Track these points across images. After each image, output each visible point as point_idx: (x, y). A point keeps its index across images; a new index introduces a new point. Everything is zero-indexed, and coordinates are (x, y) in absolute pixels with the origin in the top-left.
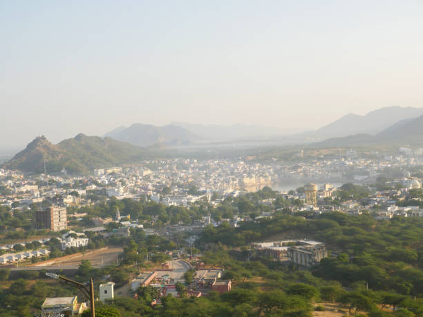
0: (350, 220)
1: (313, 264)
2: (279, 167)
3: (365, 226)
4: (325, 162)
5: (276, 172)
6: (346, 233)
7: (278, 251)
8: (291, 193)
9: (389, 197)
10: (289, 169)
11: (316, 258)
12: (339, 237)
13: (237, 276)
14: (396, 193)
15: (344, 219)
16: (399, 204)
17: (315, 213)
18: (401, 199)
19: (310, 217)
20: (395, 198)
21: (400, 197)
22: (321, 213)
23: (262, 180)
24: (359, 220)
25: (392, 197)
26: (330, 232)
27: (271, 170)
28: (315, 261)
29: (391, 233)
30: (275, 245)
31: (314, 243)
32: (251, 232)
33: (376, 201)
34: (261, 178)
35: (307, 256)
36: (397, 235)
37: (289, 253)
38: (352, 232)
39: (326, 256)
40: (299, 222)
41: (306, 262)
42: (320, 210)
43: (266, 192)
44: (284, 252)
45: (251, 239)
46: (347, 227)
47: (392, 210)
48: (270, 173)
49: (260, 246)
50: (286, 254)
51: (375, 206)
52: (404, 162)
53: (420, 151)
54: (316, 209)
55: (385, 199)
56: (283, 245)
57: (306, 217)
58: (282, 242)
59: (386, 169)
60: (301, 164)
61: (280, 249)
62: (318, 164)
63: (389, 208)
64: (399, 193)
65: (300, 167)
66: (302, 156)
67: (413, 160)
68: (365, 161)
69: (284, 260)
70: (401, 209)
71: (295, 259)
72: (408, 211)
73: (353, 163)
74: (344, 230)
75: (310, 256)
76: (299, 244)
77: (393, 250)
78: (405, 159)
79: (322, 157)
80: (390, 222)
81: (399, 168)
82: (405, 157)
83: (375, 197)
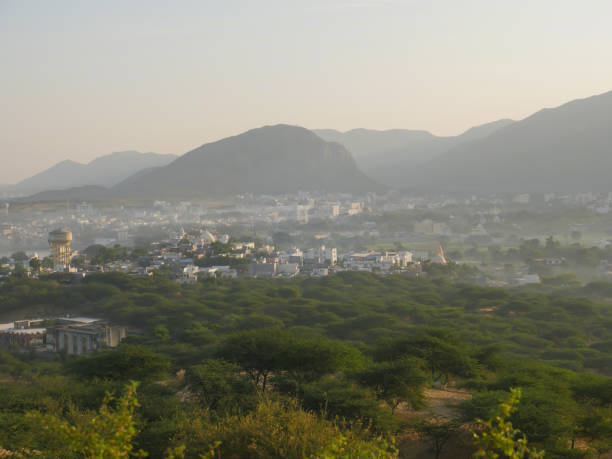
0: (139, 285)
1: (101, 351)
3: (163, 290)
4: (45, 220)
6: (139, 302)
7: (27, 335)
8: (3, 260)
9: (180, 254)
11: (106, 340)
12: (130, 309)
14: (191, 247)
15: (126, 282)
16: (198, 263)
17: (72, 276)
18: (201, 256)
19: (65, 282)
20: (190, 255)
21: (198, 252)
22: (84, 275)
24: (152, 284)
25: (185, 253)
26: (110, 302)
28: (104, 346)
30: (17, 327)
31: (88, 321)
33: (162, 259)
35: (88, 339)
36: (226, 300)
37: (50, 337)
38: (148, 302)
39: (123, 335)
40: (50, 289)
41: (84, 349)
42: (80, 271)
44: (38, 336)
46: (137, 295)
47: (191, 271)
50: (41, 341)
51: (163, 268)
52: (165, 220)
53: (185, 205)
54: (73, 270)
55: (175, 257)
56: (33, 326)
57: (59, 282)
58: (30, 322)
59: (142, 228)
60: (5, 224)
61: (30, 331)
62: (34, 223)
63: (185, 270)
64: (195, 248)
65: (8, 227)
66: (7, 211)
67: (176, 216)
68: (108, 220)
69: (41, 350)
70: (203, 270)
71: (61, 346)
72: (216, 272)
73: (91, 221)
74: (135, 298)
75: (93, 338)
76: (58, 323)
77: (237, 320)
78: (165, 216)
79: (39, 213)
80: (201, 285)
81: (160, 227)
82: (163, 212)
83: (160, 254)
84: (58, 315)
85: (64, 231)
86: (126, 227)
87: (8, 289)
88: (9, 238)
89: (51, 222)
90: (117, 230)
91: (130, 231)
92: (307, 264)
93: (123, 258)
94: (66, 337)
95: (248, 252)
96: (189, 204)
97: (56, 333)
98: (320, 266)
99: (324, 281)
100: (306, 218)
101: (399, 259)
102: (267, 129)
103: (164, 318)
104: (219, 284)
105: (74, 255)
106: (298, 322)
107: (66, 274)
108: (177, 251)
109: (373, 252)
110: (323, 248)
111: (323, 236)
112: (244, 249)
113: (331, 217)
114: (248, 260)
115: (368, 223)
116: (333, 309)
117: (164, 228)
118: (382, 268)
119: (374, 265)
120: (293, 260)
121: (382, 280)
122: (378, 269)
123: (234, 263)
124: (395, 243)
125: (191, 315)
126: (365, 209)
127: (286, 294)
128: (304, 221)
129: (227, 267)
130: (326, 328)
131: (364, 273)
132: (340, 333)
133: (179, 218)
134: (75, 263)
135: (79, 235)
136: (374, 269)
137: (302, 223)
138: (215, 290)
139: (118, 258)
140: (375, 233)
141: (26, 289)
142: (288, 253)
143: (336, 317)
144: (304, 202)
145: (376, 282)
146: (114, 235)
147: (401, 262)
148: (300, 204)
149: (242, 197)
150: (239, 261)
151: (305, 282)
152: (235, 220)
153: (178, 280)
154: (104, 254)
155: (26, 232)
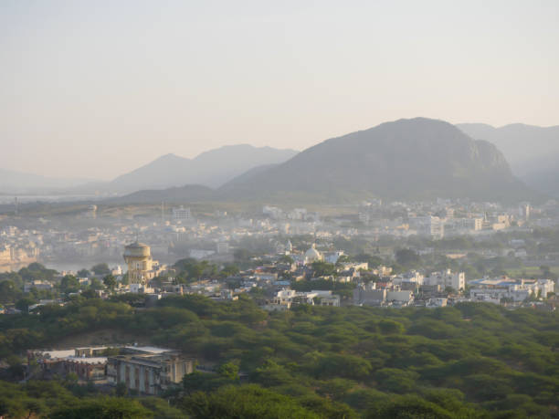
0: (220, 310)
1: (164, 387)
2: (52, 233)
3: (248, 320)
4: (136, 226)
5: (47, 242)
6: (216, 331)
7: (88, 365)
8: (83, 273)
9: (276, 275)
10: (72, 237)
11: (170, 375)
12: (205, 340)
13: (15, 408)
14: (289, 267)
15: (206, 307)
16: (295, 287)
17: (147, 297)
18: (299, 278)
19: (139, 305)
20: (287, 277)
21: (297, 273)
22: (160, 296)
23: (23, 256)
24: (235, 310)
25: (281, 274)
26: (183, 331)
27: (40, 238)
28: (168, 382)
29: (301, 330)
30: (78, 355)
31: (157, 351)
32: (25, 331)
33: (254, 280)
34: (20, 250)
35: (151, 372)
36: (314, 334)
37: (110, 368)
38: (226, 331)
39: (190, 371)
40: (119, 312)
41: (147, 384)
42: (156, 292)
43: (33, 271)
44: (99, 366)
45: (22, 345)
46: (215, 322)
47: (286, 296)
48: (37, 244)
49: (48, 356)
50: (102, 372)
51: (253, 291)
52: (274, 229)
53: (298, 212)
54: (149, 291)
55: (270, 279)
56: (96, 354)
57: (131, 304)
58: (92, 349)
59: (246, 239)
60: (92, 229)
61: (90, 361)
62: (123, 229)
63: (280, 294)
64: (294, 268)
65: (93, 234)
66: (95, 215)
67: (287, 226)
68: (207, 227)
69: (98, 382)
70: (301, 294)
71: (123, 379)
72: (315, 299)
73: (187, 229)
74: (212, 327)
75: (157, 372)
76: (124, 352)
77: (321, 358)
78: (275, 225)
79: (130, 218)
80: (292, 314)
81: (267, 238)
82: (274, 220)
83: (252, 274)
84: (124, 343)
85: (142, 245)
86: (227, 238)
87: (73, 310)
88: (95, 246)
89: (143, 229)
90: (216, 240)
91: (232, 242)
92: (425, 292)
93: (210, 277)
94: (128, 369)
95: (356, 274)
96: (304, 211)
97: (117, 364)
98: (440, 295)
99: (438, 313)
100: (442, 234)
101: (537, 288)
102: (402, 122)
103: (239, 352)
104: (315, 313)
105: (161, 269)
106: (389, 364)
107: (141, 295)
108: (273, 271)
109: (507, 279)
110: (449, 272)
111: (460, 256)
112: (352, 270)
113: (472, 232)
114: (353, 285)
115: (514, 241)
116: (433, 350)
117: (271, 240)
118: (515, 298)
119: (507, 295)
120: (406, 286)
121: (509, 315)
122: (511, 300)
123: (338, 288)
124: (542, 267)
125: (268, 349)
126: (514, 224)
127: (387, 328)
128: (438, 236)
129: (330, 292)
130: (419, 372)
131: (488, 306)
132: (436, 378)
133: (289, 229)
134: (156, 282)
135: (173, 245)
136: (504, 300)
137: (435, 238)
138: (307, 320)
139: (204, 277)
140: (522, 254)
141: (93, 311)
142: (405, 277)
143: (435, 359)
144: (440, 214)
145: (501, 316)
146: (213, 246)
147: (540, 292)
148: (436, 215)
149: (369, 204)
150: (345, 285)
151: (415, 313)
152: (356, 232)
153: (267, 307)
154: (189, 270)
155: (113, 239)
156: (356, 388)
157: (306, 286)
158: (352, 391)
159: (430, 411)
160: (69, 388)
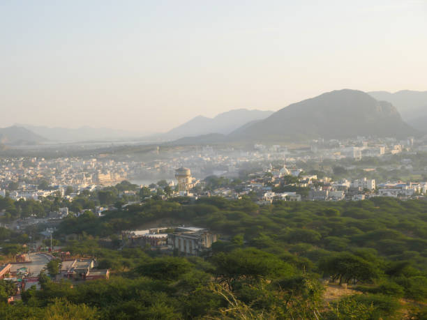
0: (231, 205)
1: (201, 250)
2: (134, 163)
3: (247, 210)
4: (182, 158)
5: (131, 168)
6: (229, 217)
7: (157, 238)
8: (152, 186)
9: (263, 184)
10: (145, 165)
11: (204, 243)
12: (223, 222)
13: (115, 264)
14: (271, 179)
15: (224, 203)
16: (275, 190)
17: (189, 199)
18: (277, 185)
19: (184, 203)
20: (270, 185)
21: (275, 183)
22: (197, 198)
23: (118, 176)
24: (240, 205)
25: (266, 183)
26: (211, 217)
27: (127, 166)
28: (203, 248)
29: (279, 216)
30: (151, 233)
31: (196, 230)
32: (120, 220)
33: (251, 187)
34: (116, 174)
35: (193, 242)
36: (287, 217)
37: (170, 240)
38: (236, 217)
39: (215, 241)
40: (174, 207)
41: (191, 248)
42: (195, 195)
43: (124, 185)
44: (163, 239)
45: (119, 228)
46: (229, 212)
47: (269, 196)
48: (125, 169)
49: (134, 234)
50: (165, 242)
51: (251, 193)
52: (261, 157)
53: (275, 147)
54: (190, 195)
55: (259, 186)
56: (161, 232)
57: (181, 203)
58: (159, 229)
59: (245, 164)
60: (156, 161)
61: (158, 236)
62: (175, 160)
63: (266, 195)
64: (273, 179)
65: (157, 163)
66: (158, 151)
67: (269, 155)
68: (223, 157)
69: (163, 248)
70: (278, 195)
71: (177, 246)
72: (286, 197)
73: (211, 158)
74: (227, 215)
75: (196, 242)
76: (177, 231)
77: (291, 232)
78: (262, 155)
79: (178, 153)
80: (273, 206)
81: (257, 163)
82: (261, 152)
83: (249, 183)
84: (177, 225)
85: (186, 168)
86: (235, 163)
87: (147, 207)
88: (158, 170)
89: (186, 159)
90: (228, 165)
91: (237, 165)
92: (351, 191)
93: (225, 186)
94: (179, 240)
95: (310, 182)
96: (278, 146)
97: (173, 237)
98: (360, 193)
99: (360, 204)
100: (360, 156)
101: (420, 188)
102: (335, 92)
103: (243, 229)
104: (287, 205)
105: (197, 182)
106: (331, 234)
107: (186, 198)
108: (261, 181)
109: (401, 183)
110: (365, 179)
111: (372, 169)
112: (308, 180)
113: (379, 155)
114: (308, 189)
115: (405, 160)
116: (358, 225)
117: (260, 164)
118: (406, 194)
119: (401, 192)
120: (340, 188)
121: (403, 203)
122: (404, 195)
123: (299, 190)
124: (423, 175)
125: (260, 227)
126: (404, 150)
127: (330, 213)
128: (358, 158)
129: (295, 193)
130: (350, 238)
131: (390, 199)
132: (360, 242)
133: (271, 156)
134: (194, 190)
135: (203, 168)
136: (399, 195)
137: (356, 160)
138: (282, 209)
139: (222, 186)
140: (409, 167)
141: (158, 207)
142: (340, 183)
143: (357, 230)
144: (359, 145)
145: (398, 205)
146: (225, 168)
147: (422, 189)
148: (356, 146)
149: (316, 141)
150: (304, 189)
151: (346, 204)
152: (309, 158)
153: (259, 202)
154: (213, 182)
155: (169, 166)
156: (313, 249)
157: (281, 190)
158: (310, 250)
159: (357, 261)
160: (146, 252)
